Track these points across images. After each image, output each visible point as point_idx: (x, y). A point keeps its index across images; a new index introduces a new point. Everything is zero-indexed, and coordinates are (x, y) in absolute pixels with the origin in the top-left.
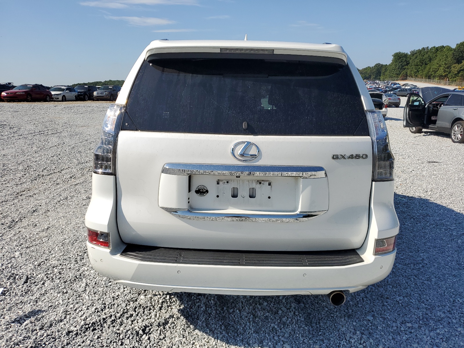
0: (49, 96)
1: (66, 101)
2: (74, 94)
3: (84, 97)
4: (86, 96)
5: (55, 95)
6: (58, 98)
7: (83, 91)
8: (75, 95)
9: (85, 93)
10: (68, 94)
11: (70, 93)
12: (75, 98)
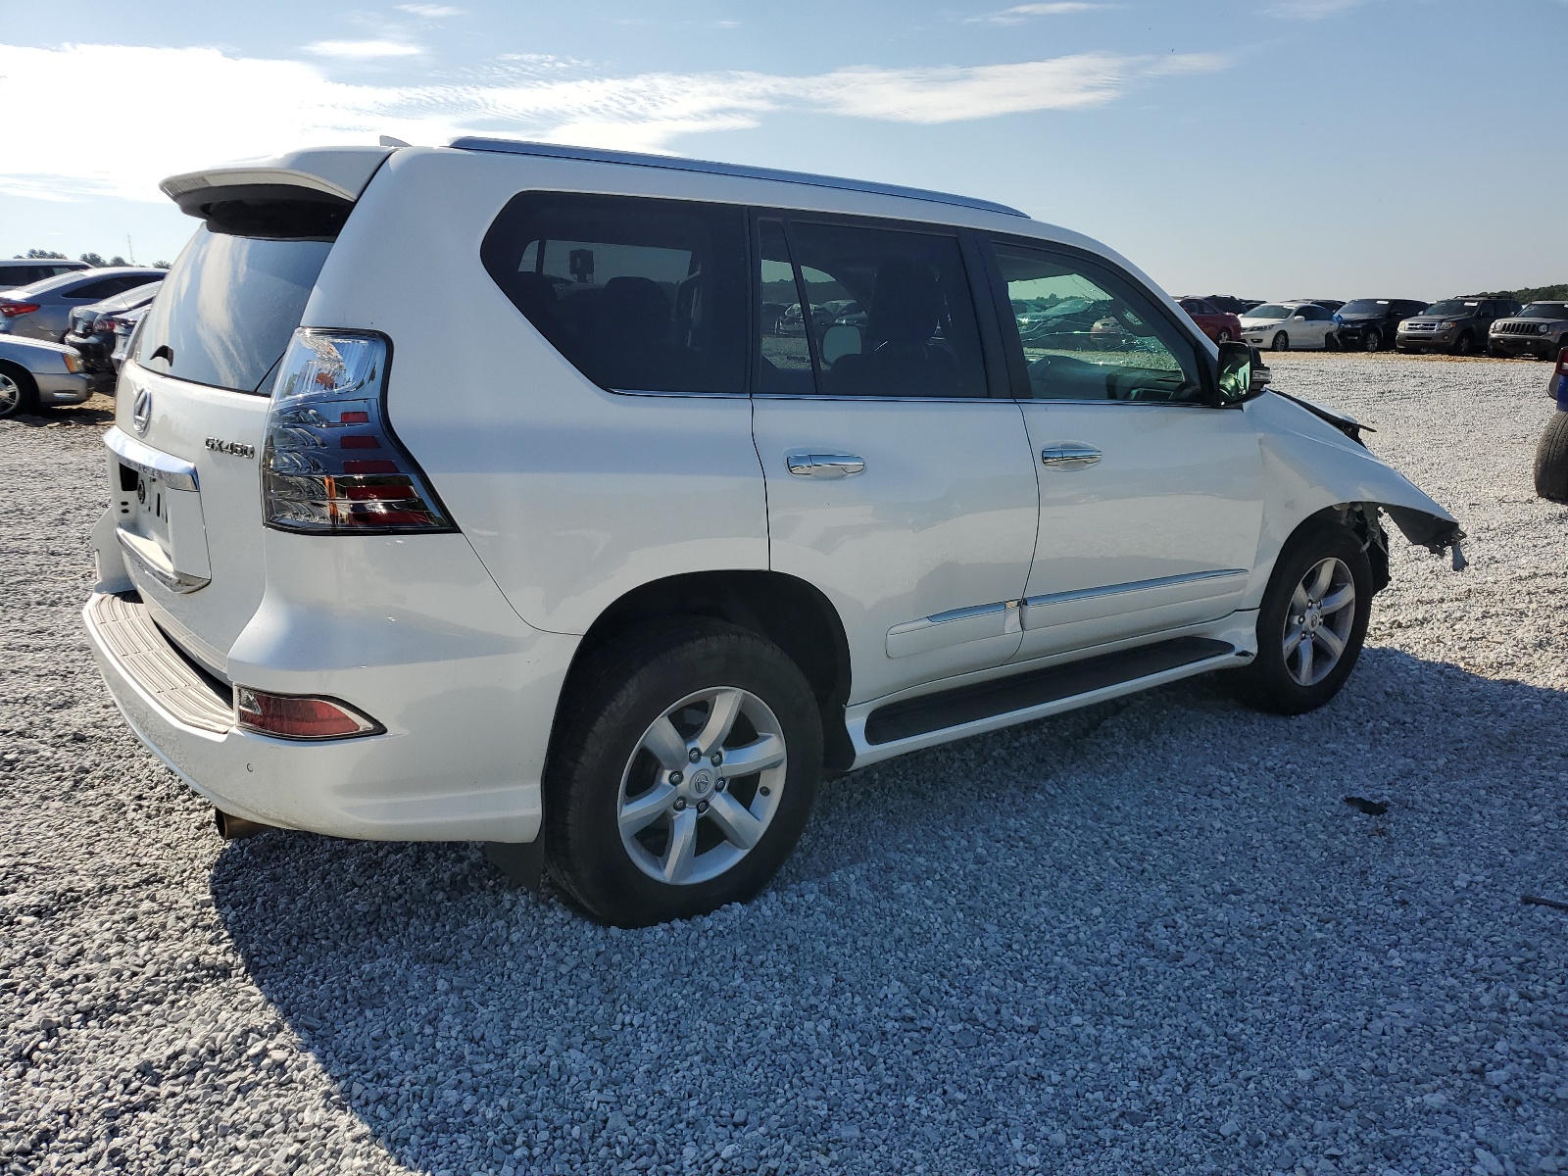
0: (1228, 331)
1: (1286, 348)
2: (1322, 328)
3: (1365, 338)
4: (1372, 336)
5: (1252, 329)
6: (1260, 341)
7: (1364, 317)
8: (1325, 332)
9: (1369, 326)
10: (1298, 329)
11: (1309, 322)
12: (1323, 339)
